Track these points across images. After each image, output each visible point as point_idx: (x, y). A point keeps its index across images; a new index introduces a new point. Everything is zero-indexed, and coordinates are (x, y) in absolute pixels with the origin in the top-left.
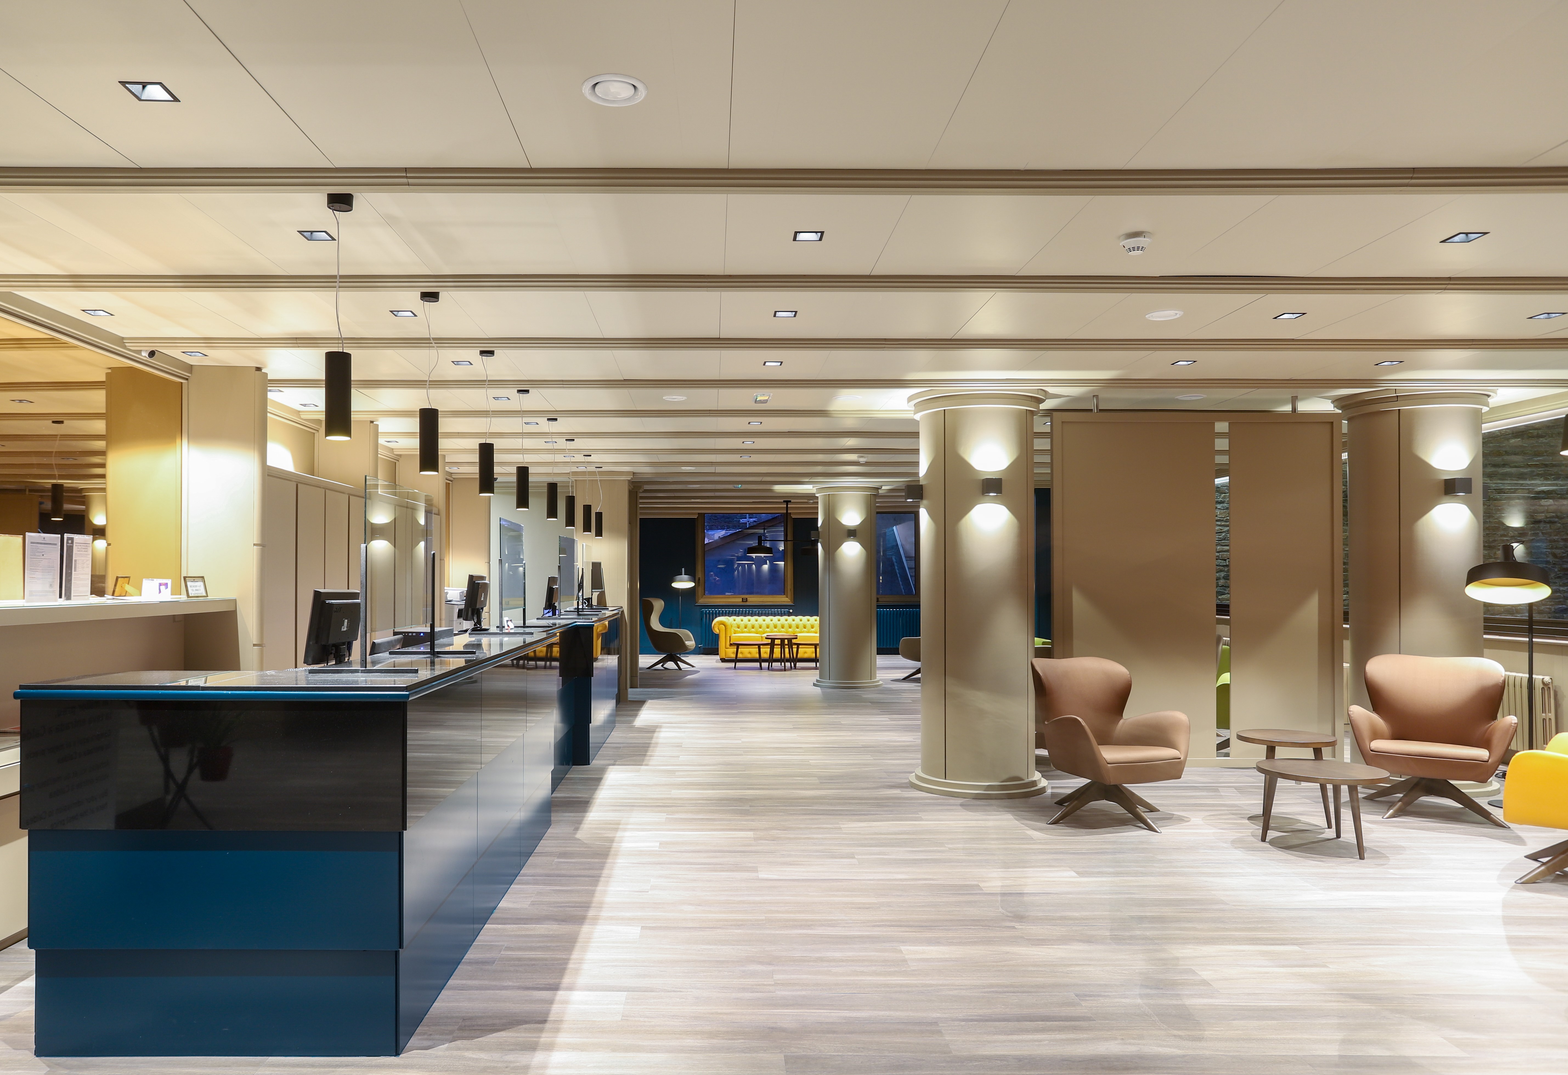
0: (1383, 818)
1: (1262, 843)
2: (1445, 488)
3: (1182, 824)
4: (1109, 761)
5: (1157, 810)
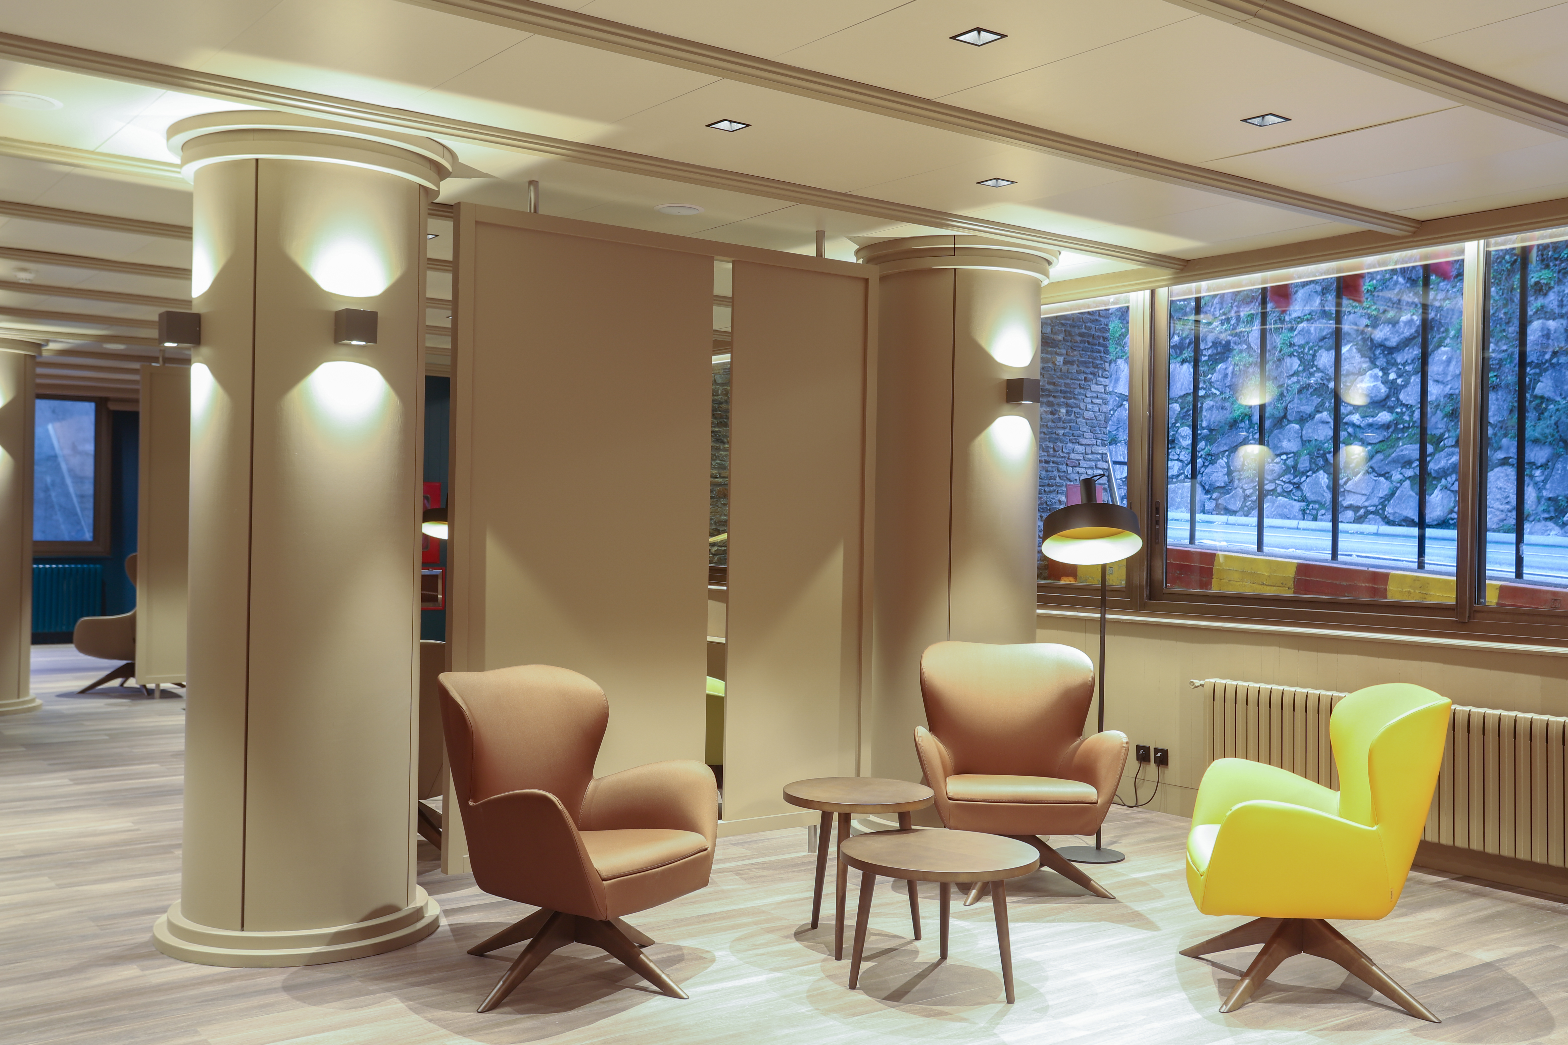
0: (964, 905)
1: (853, 993)
2: (1007, 393)
3: (708, 970)
4: (604, 874)
5: (653, 943)
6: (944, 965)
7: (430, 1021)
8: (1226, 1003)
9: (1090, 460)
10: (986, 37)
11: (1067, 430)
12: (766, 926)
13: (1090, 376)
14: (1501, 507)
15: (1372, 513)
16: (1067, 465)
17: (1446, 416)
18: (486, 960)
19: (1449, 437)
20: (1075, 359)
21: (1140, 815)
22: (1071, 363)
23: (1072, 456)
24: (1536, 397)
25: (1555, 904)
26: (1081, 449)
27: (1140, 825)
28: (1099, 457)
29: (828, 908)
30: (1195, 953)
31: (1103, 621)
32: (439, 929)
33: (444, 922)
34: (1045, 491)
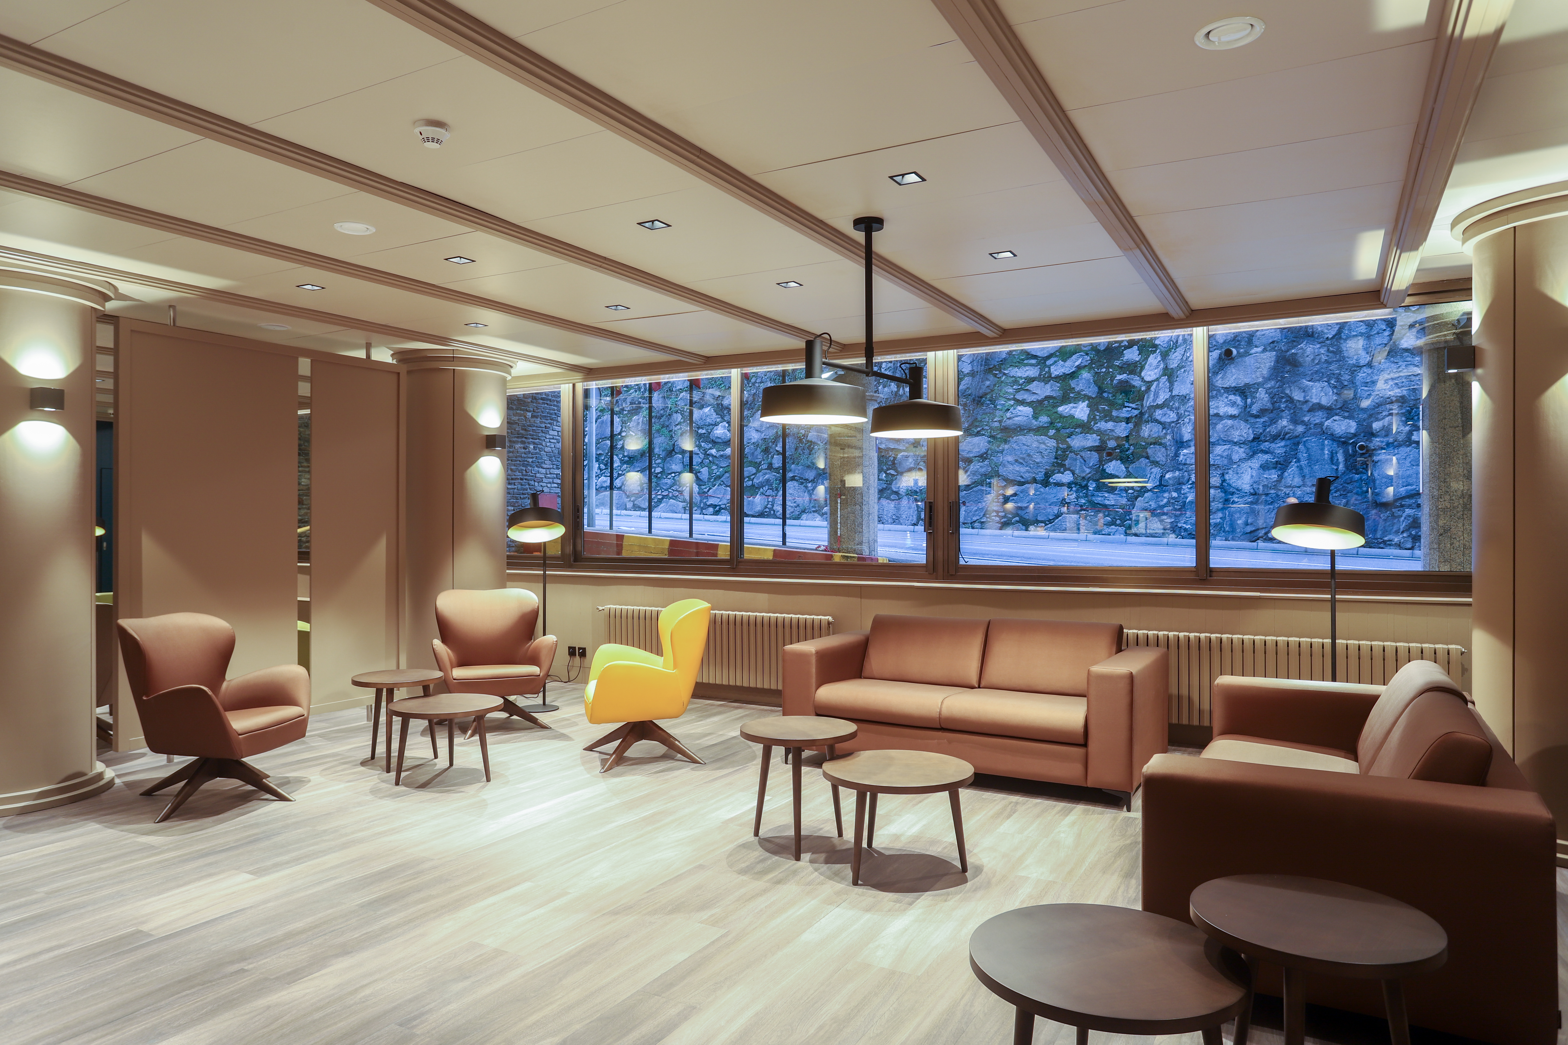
0: (464, 739)
1: (397, 787)
2: (487, 443)
3: (307, 786)
4: (239, 732)
5: (269, 777)
6: (451, 768)
7: (122, 831)
8: (603, 768)
9: (549, 478)
10: (463, 261)
11: (534, 459)
12: (342, 761)
13: (548, 425)
14: (791, 505)
15: (723, 509)
16: (534, 481)
17: (762, 451)
18: (154, 797)
19: (764, 464)
20: (539, 414)
21: (569, 686)
22: (537, 417)
23: (538, 475)
24: (808, 441)
25: (773, 708)
26: (543, 471)
27: (569, 691)
28: (555, 476)
29: (381, 749)
30: (590, 748)
31: (545, 575)
32: (115, 785)
33: (117, 781)
34: (520, 497)
